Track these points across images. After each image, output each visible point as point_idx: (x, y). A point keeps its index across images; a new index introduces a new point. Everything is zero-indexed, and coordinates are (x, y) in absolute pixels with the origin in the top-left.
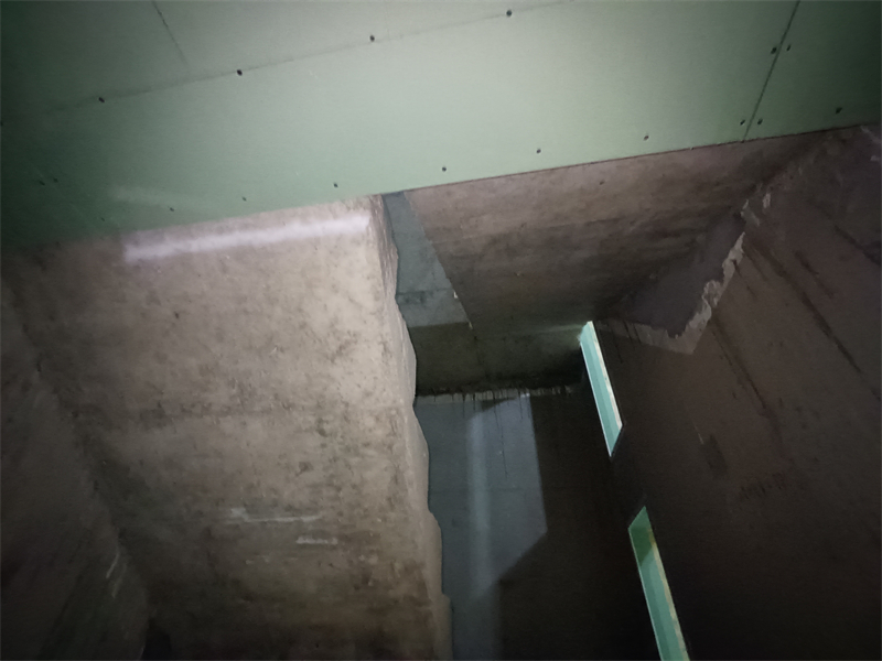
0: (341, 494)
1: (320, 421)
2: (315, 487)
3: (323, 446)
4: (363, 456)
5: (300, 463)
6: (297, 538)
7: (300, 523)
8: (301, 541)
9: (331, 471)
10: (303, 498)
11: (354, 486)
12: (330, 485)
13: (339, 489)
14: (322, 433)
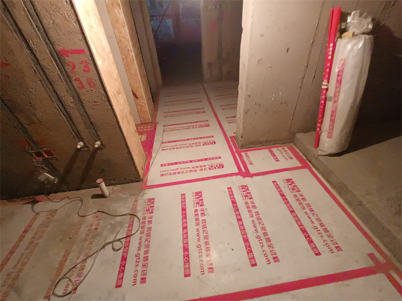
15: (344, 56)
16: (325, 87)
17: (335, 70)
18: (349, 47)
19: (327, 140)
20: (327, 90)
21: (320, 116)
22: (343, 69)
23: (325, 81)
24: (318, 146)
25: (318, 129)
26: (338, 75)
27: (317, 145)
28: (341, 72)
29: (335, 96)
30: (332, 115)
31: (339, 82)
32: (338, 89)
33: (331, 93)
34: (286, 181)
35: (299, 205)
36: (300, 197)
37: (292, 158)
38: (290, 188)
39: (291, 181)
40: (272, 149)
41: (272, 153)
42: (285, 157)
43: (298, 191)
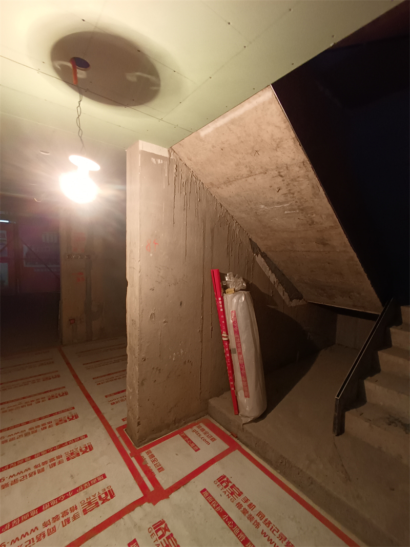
0: (295, 195)
1: (279, 172)
2: (285, 195)
3: (283, 180)
4: (299, 181)
5: (278, 188)
6: (284, 212)
7: (284, 208)
8: (286, 212)
9: (289, 188)
10: (282, 199)
11: (299, 192)
12: (290, 193)
13: (293, 194)
14: (281, 176)
15: (234, 309)
16: (225, 339)
17: (230, 321)
18: (235, 300)
19: (245, 400)
20: (228, 341)
21: (230, 372)
22: (236, 321)
23: (224, 332)
24: (239, 412)
25: (233, 389)
26: (234, 327)
28: (235, 323)
29: (237, 347)
31: (237, 332)
32: (238, 340)
33: (233, 345)
34: (219, 483)
35: (249, 521)
36: (245, 506)
37: (213, 438)
38: (227, 493)
39: (225, 479)
40: (184, 432)
41: (187, 439)
42: (205, 440)
43: (239, 495)
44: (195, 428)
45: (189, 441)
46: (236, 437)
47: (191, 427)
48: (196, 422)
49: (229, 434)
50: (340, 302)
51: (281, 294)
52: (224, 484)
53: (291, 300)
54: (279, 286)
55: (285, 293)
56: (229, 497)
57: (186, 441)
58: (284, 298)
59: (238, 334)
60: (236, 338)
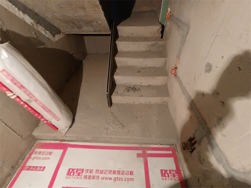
16: (14, 97)
19: (58, 122)
20: (18, 97)
21: (37, 114)
22: (13, 77)
23: (7, 92)
24: (58, 129)
25: (46, 122)
26: (15, 84)
27: (56, 128)
28: (13, 80)
29: (31, 97)
30: (45, 109)
31: (22, 87)
32: (27, 92)
33: (24, 97)
34: (69, 176)
35: (94, 180)
36: (88, 174)
37: (50, 152)
38: (76, 178)
39: (71, 170)
40: (26, 165)
41: (32, 168)
42: (45, 158)
43: (83, 172)
44: (33, 156)
45: (35, 168)
46: (64, 140)
47: (29, 158)
48: (31, 151)
49: (58, 142)
50: (86, 30)
51: (43, 33)
52: (72, 174)
53: (54, 36)
54: (38, 27)
55: (47, 32)
56: (78, 178)
57: (32, 170)
58: (47, 36)
59: (24, 88)
60: (25, 92)
